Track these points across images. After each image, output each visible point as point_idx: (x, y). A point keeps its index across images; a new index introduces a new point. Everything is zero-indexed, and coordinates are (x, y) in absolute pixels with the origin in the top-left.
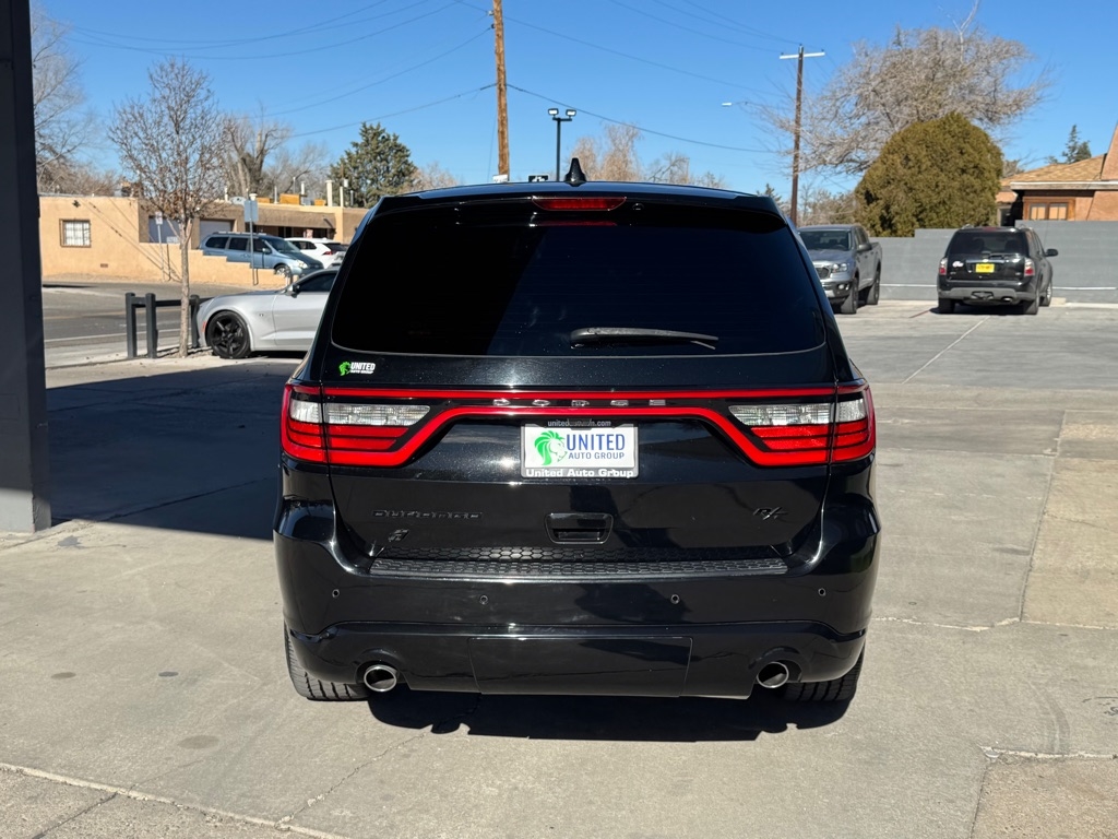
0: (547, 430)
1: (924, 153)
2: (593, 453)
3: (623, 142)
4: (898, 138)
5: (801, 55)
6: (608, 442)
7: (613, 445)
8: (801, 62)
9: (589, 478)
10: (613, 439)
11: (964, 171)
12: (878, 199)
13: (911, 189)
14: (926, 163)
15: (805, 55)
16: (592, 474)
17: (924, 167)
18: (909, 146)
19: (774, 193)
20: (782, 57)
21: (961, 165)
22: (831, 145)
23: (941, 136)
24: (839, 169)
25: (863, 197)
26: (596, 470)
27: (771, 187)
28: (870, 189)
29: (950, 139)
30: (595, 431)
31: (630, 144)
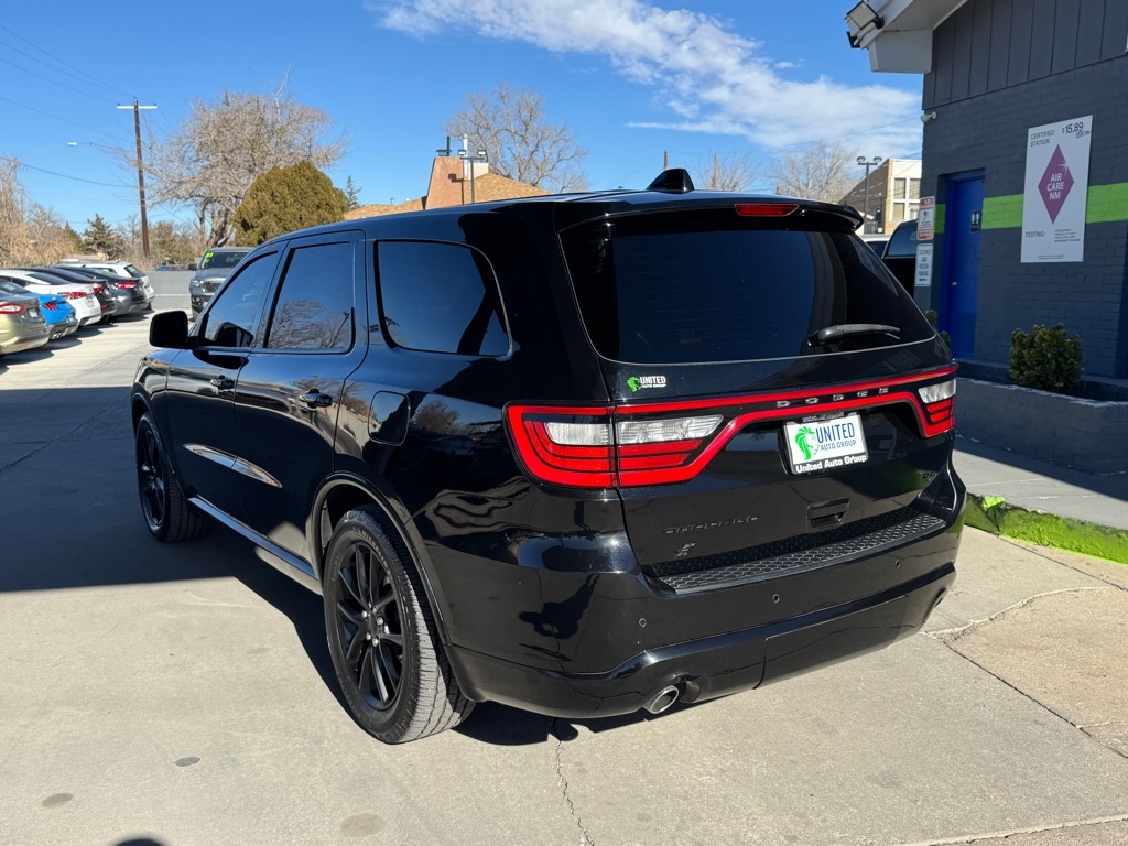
0: (802, 426)
1: (287, 192)
2: (835, 442)
3: (7, 172)
4: (263, 179)
5: (136, 107)
6: (844, 431)
7: (847, 434)
8: (137, 113)
9: (837, 467)
10: (846, 428)
11: (319, 207)
12: (253, 227)
13: (280, 220)
14: (290, 200)
15: (140, 107)
16: (840, 463)
17: (289, 203)
18: (274, 185)
19: (104, 222)
20: (119, 107)
21: (317, 202)
22: (180, 183)
23: (298, 179)
24: (189, 201)
25: (240, 225)
26: (842, 458)
27: (101, 216)
28: (246, 218)
29: (305, 182)
30: (834, 422)
31: (13, 174)
